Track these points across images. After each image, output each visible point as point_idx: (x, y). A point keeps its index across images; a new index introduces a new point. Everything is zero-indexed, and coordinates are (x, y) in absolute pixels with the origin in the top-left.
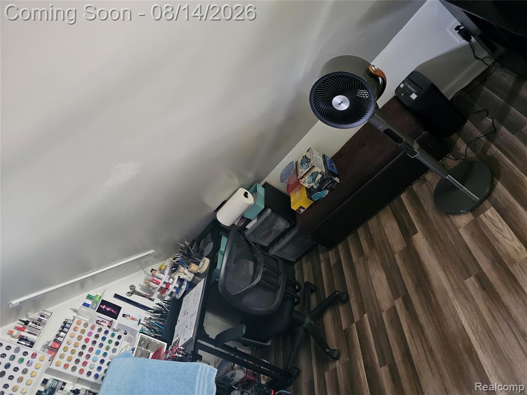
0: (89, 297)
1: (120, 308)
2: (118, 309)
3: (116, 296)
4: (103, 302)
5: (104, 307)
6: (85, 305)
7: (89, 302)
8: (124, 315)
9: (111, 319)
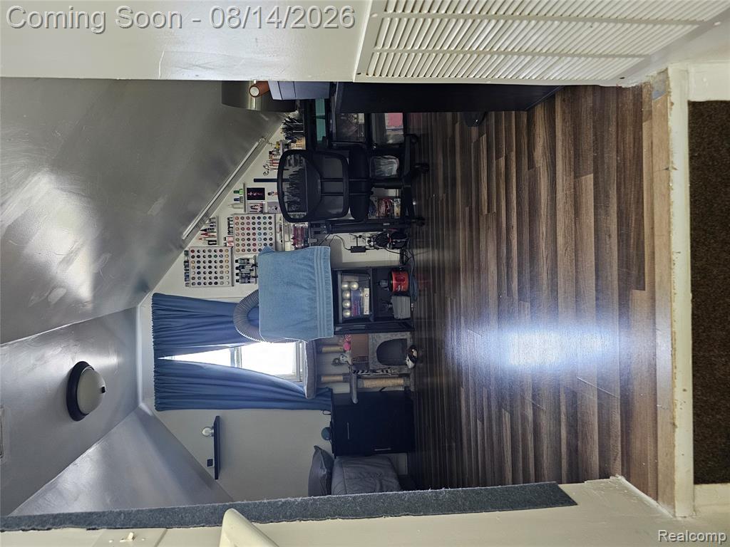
0: (235, 192)
1: (264, 189)
2: (262, 190)
3: (256, 180)
4: (249, 190)
5: (251, 194)
6: (236, 200)
7: (237, 196)
8: (269, 194)
9: (260, 201)
